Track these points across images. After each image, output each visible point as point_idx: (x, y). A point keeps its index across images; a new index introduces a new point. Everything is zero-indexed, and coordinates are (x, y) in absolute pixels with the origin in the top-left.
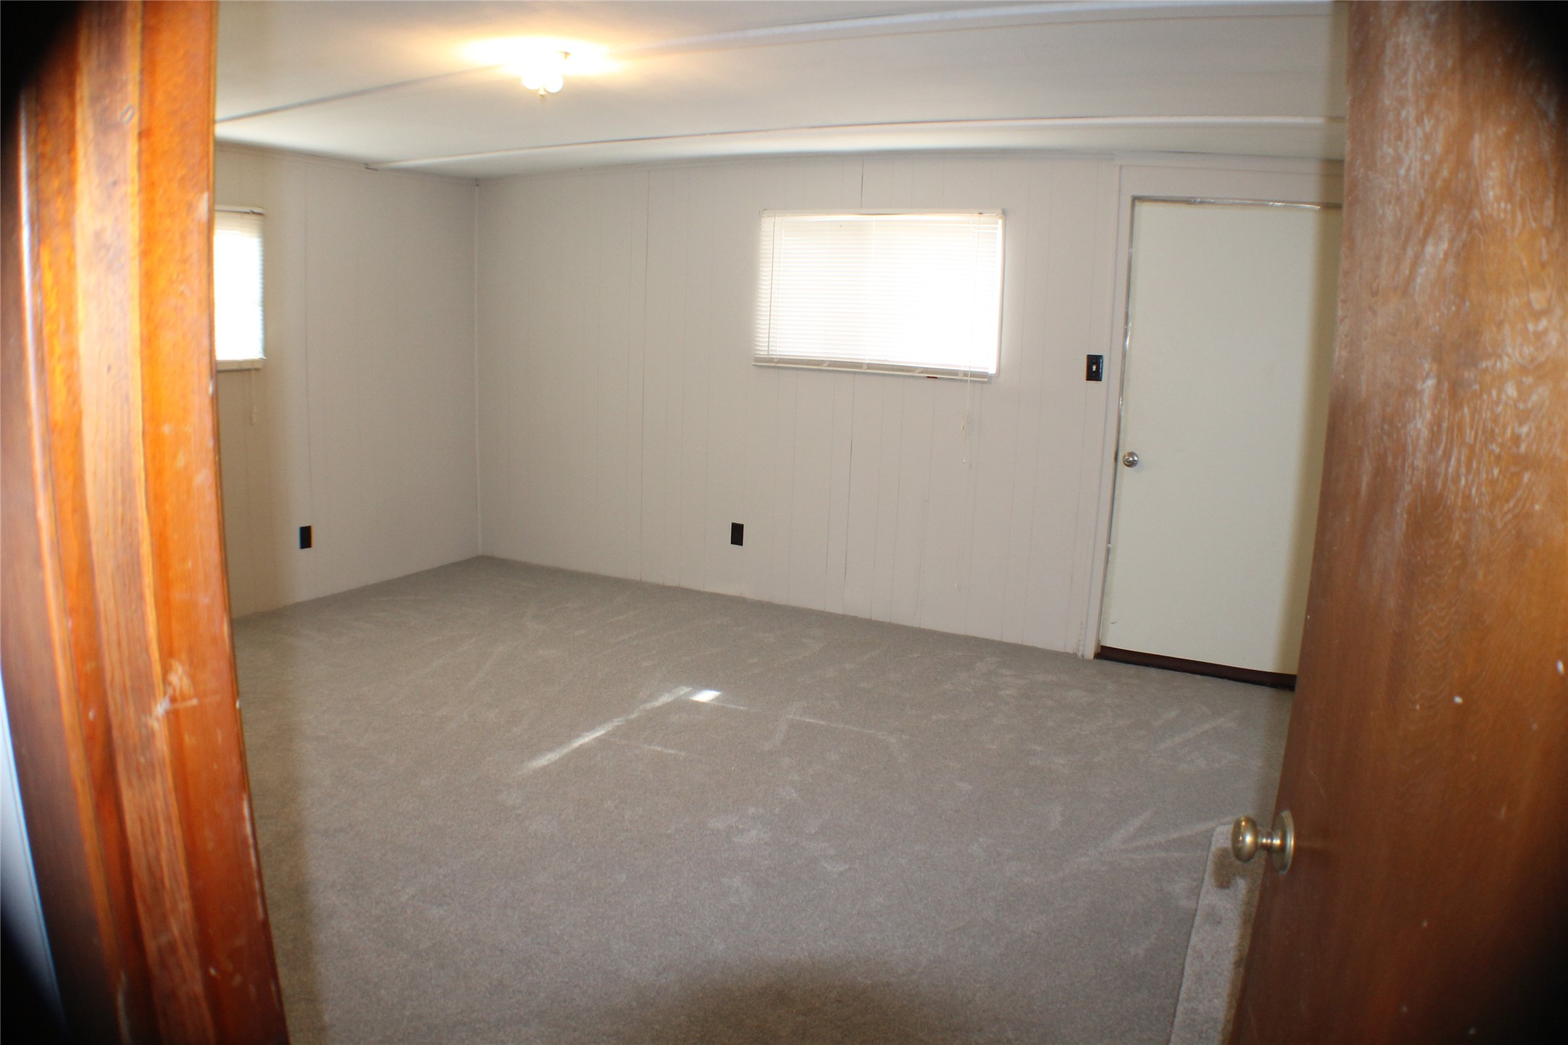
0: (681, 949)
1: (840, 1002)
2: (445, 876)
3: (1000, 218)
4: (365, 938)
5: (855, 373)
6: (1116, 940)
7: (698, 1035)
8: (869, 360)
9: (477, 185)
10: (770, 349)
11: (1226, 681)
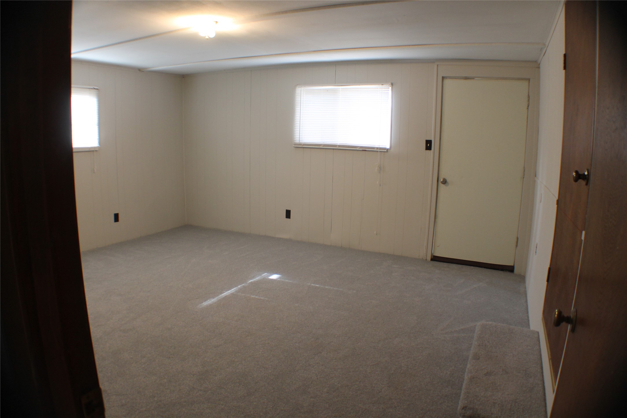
0: (265, 373)
1: (328, 393)
2: (171, 347)
3: (390, 86)
4: (139, 371)
5: (334, 149)
6: (438, 368)
7: (271, 406)
8: (339, 144)
9: (183, 77)
10: (300, 140)
11: (483, 269)
